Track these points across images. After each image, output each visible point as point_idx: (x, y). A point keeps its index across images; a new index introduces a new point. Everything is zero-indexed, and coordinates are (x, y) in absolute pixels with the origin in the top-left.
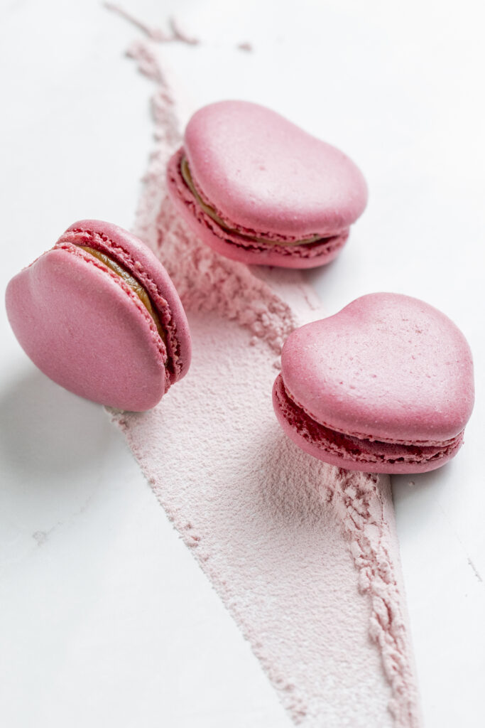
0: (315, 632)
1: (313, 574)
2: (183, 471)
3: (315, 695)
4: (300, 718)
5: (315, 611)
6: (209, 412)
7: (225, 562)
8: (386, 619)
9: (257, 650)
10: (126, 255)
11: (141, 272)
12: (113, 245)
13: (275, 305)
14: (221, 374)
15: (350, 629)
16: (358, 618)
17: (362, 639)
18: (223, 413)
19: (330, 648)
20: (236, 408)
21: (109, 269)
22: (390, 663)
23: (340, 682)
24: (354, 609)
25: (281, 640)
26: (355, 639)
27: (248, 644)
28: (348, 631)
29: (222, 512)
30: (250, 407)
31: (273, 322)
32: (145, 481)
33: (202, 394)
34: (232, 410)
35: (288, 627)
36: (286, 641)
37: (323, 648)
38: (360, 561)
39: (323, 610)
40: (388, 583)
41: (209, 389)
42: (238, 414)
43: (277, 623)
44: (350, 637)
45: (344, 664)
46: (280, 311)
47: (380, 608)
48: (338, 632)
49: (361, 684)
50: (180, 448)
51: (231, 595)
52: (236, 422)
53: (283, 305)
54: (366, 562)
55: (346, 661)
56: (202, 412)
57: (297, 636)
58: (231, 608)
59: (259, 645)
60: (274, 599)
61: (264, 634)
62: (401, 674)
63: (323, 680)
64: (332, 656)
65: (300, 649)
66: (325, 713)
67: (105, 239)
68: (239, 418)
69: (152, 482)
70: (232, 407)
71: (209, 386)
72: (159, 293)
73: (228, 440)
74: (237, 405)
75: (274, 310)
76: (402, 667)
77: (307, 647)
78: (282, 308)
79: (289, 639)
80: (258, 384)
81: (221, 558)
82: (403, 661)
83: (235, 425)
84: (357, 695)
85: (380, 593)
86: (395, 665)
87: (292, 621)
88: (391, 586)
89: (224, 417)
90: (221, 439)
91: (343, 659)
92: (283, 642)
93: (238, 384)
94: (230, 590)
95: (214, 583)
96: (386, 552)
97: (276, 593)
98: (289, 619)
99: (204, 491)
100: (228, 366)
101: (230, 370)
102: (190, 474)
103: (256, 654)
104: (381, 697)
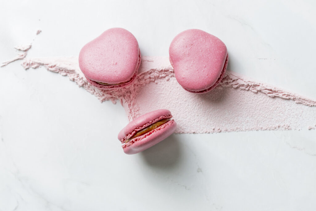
0: (264, 111)
1: (244, 103)
2: (194, 123)
3: (284, 121)
4: (290, 128)
5: (257, 108)
6: (176, 106)
7: (230, 125)
8: (270, 92)
9: (263, 129)
10: (147, 124)
11: (152, 122)
12: (142, 126)
13: (150, 72)
14: (164, 97)
15: (267, 101)
16: (264, 98)
17: (272, 100)
18: (178, 102)
19: (271, 110)
20: (178, 98)
21: (151, 132)
22: (284, 97)
23: (283, 112)
24: (261, 97)
25: (262, 121)
26: (271, 102)
27: (260, 131)
28: (267, 102)
29: (213, 118)
30: (179, 94)
31: (154, 75)
32: (192, 134)
33: (168, 105)
34: (178, 99)
35: (259, 118)
36: (263, 120)
37: (270, 111)
38: (247, 89)
39: (257, 106)
40: (259, 86)
41: (168, 103)
42: (180, 99)
43: (256, 120)
44: (270, 103)
45: (278, 108)
46: (152, 71)
47: (266, 91)
48: (266, 105)
49: (286, 107)
50: (185, 120)
51: (242, 128)
52: (183, 100)
53: (150, 70)
54: (248, 88)
55: (277, 107)
56: (175, 108)
57: (263, 117)
58: (246, 130)
59: (262, 128)
60: (248, 117)
61: (258, 125)
62: (290, 95)
63: (280, 116)
64: (273, 110)
65: (267, 118)
66: (291, 121)
67: (139, 128)
68: (182, 99)
69: (194, 133)
70: (177, 99)
71: (167, 102)
72: (159, 118)
73: (188, 105)
74: (177, 97)
75: (150, 73)
76: (288, 95)
77: (268, 116)
78: (151, 71)
79: (263, 119)
80: (172, 88)
81: (228, 125)
82: (286, 94)
83: (183, 101)
84: (289, 110)
85: (262, 89)
86: (285, 96)
87: (257, 116)
88: (260, 85)
89: (180, 103)
90: (187, 107)
91: (276, 108)
92: (263, 121)
93: (169, 94)
94: (240, 128)
95: (236, 131)
96: (249, 82)
97: (246, 116)
98: (256, 116)
99: (203, 120)
100: (161, 94)
101: (163, 94)
102: (195, 121)
103: (264, 130)
104: (293, 104)
